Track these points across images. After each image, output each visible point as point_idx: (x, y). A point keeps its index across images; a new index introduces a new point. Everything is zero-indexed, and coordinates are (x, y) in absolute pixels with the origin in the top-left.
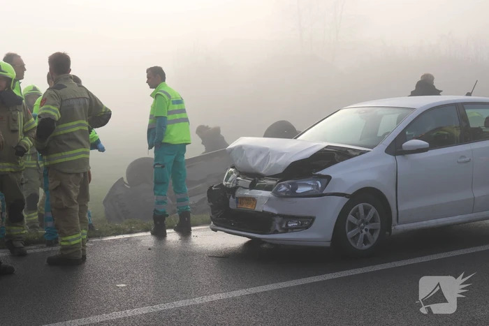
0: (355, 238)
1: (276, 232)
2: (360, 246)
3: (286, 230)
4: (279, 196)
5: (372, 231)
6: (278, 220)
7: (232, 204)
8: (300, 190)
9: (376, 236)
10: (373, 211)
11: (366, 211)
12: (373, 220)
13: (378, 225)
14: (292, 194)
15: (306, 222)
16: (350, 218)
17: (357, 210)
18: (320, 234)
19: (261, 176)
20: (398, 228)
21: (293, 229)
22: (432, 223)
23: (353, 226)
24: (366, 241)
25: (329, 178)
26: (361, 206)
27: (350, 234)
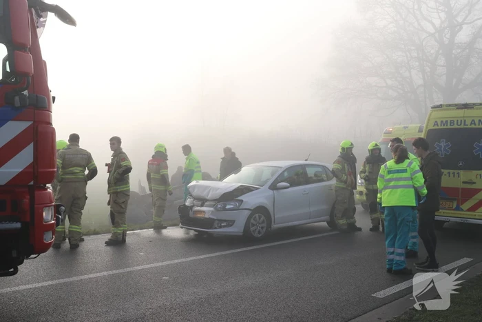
0: (254, 231)
1: (216, 228)
2: (256, 235)
3: (221, 227)
4: (217, 210)
5: (262, 228)
6: (217, 222)
7: (191, 214)
8: (228, 207)
9: (264, 230)
10: (263, 218)
11: (260, 217)
12: (263, 222)
13: (265, 225)
14: (224, 209)
15: (231, 223)
16: (252, 221)
17: (255, 217)
18: (237, 229)
19: (207, 200)
20: (275, 226)
21: (224, 226)
22: (290, 224)
23: (253, 225)
24: (259, 232)
25: (242, 201)
26: (257, 215)
27: (252, 229)
